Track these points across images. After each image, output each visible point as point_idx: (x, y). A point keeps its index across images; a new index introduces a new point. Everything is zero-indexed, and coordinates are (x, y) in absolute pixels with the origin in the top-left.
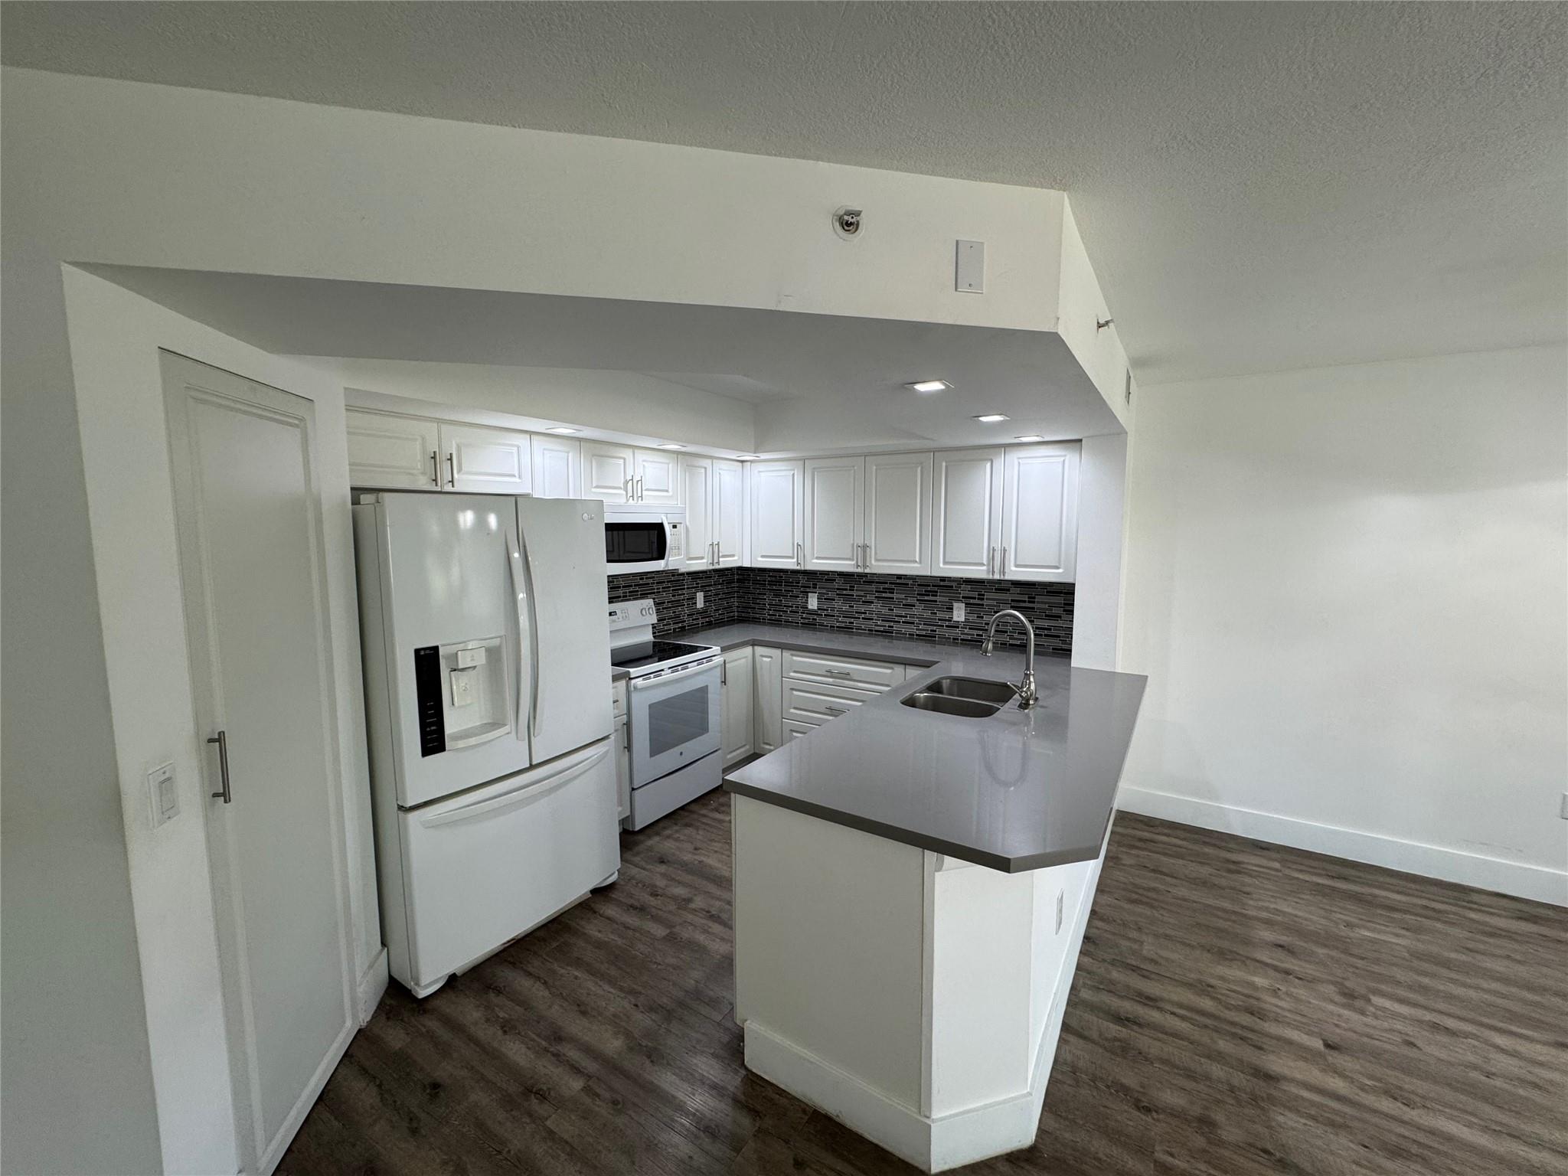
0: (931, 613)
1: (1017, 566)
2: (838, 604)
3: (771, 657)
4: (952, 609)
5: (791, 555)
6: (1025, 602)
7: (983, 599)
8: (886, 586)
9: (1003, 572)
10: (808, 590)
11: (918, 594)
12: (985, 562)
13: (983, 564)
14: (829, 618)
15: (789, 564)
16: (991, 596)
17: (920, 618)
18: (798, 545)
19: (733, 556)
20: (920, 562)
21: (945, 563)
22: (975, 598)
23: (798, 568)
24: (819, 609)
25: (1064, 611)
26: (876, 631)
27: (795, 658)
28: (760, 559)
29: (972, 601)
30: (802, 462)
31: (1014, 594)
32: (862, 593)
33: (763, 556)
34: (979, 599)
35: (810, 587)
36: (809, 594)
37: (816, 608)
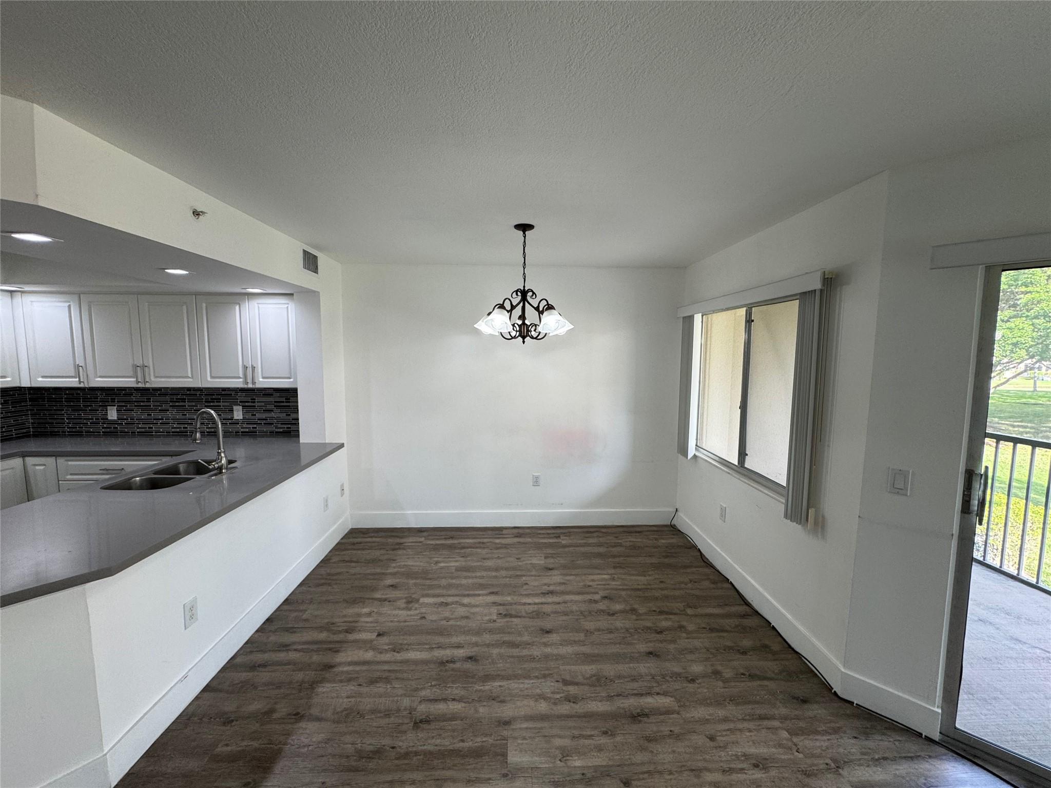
1: (263, 378)
2: (136, 414)
3: (44, 465)
4: (233, 411)
6: (283, 402)
7: (255, 402)
9: (254, 383)
10: (107, 404)
11: (205, 402)
12: (241, 376)
13: (240, 378)
14: (130, 426)
15: (73, 382)
16: (260, 401)
17: (210, 419)
18: (79, 366)
19: (6, 377)
20: (192, 377)
21: (212, 377)
22: (249, 402)
24: (119, 419)
26: (173, 432)
27: (70, 463)
28: (40, 379)
29: (247, 404)
30: (77, 296)
31: (276, 397)
32: (158, 404)
33: (43, 377)
34: (252, 402)
35: (109, 402)
36: (108, 407)
37: (116, 418)
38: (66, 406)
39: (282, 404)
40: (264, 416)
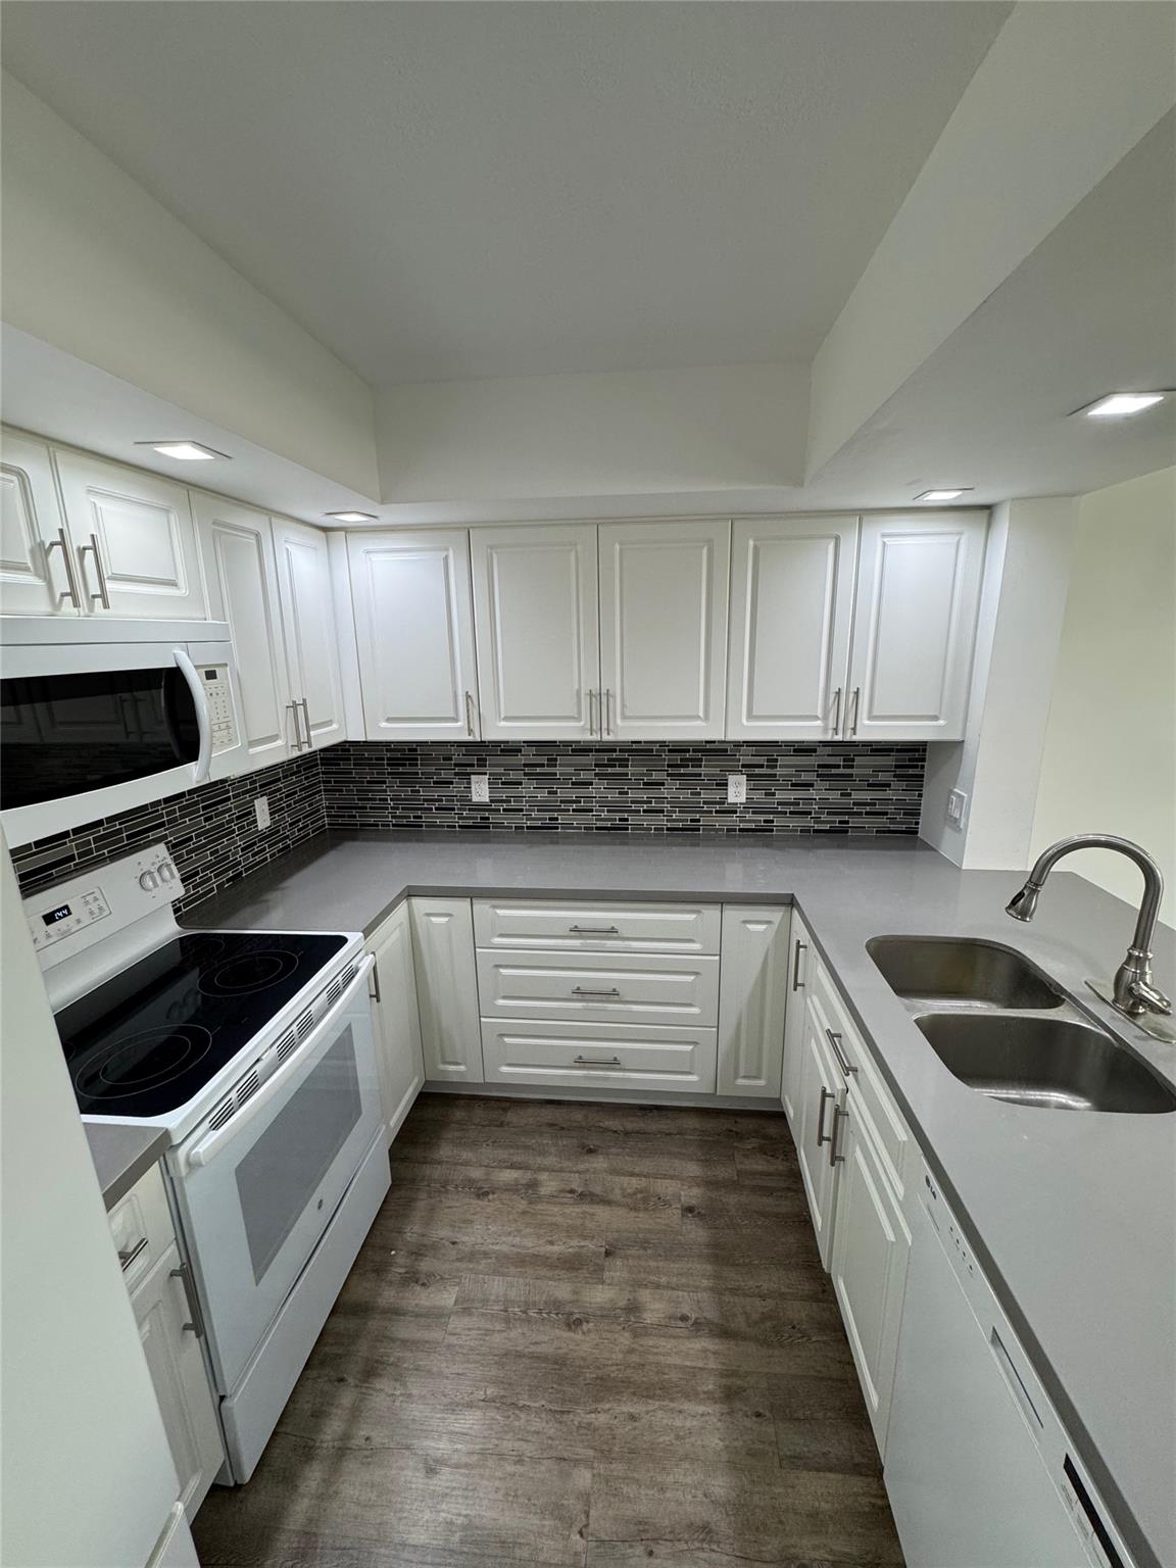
0: (692, 794)
1: (872, 717)
2: (528, 790)
3: (450, 915)
4: (726, 785)
5: (451, 714)
6: (838, 766)
7: (774, 767)
8: (614, 755)
10: (469, 770)
11: (669, 766)
12: (819, 713)
13: (816, 718)
14: (511, 815)
15: (453, 731)
17: (674, 802)
18: (468, 697)
19: (329, 723)
20: (707, 717)
21: (750, 716)
22: (762, 766)
23: (471, 738)
24: (491, 801)
25: (895, 776)
26: (597, 828)
27: (500, 912)
28: (384, 724)
29: (757, 771)
30: (465, 533)
32: (571, 770)
33: (389, 720)
34: (768, 767)
35: (473, 765)
36: (472, 776)
37: (488, 800)
38: (389, 773)
39: (834, 771)
40: (792, 796)
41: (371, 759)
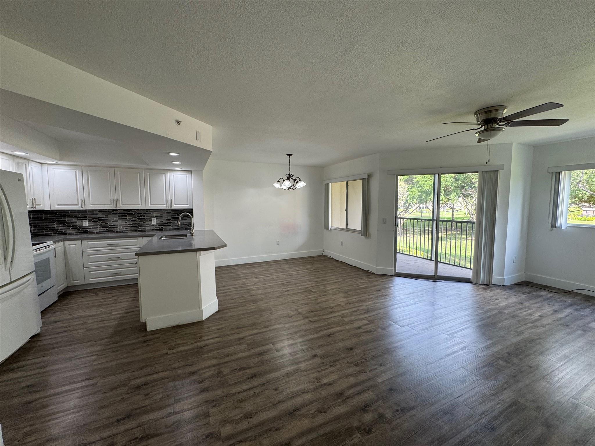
0: (143, 222)
1: (175, 205)
2: (100, 223)
3: (75, 244)
4: (151, 220)
5: (77, 204)
7: (162, 216)
8: (123, 215)
9: (171, 206)
10: (82, 219)
12: (165, 204)
13: (164, 205)
14: (94, 229)
15: (78, 207)
16: (164, 216)
17: (139, 224)
18: (81, 200)
19: (40, 205)
20: (141, 205)
21: (151, 204)
23: (82, 209)
24: (89, 226)
27: (89, 243)
28: (56, 206)
29: (158, 217)
30: (81, 167)
31: (172, 214)
32: (112, 218)
35: (83, 218)
36: (83, 220)
37: (87, 225)
38: (56, 220)
39: (175, 217)
40: (166, 222)
41: (50, 217)
